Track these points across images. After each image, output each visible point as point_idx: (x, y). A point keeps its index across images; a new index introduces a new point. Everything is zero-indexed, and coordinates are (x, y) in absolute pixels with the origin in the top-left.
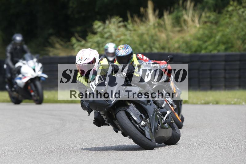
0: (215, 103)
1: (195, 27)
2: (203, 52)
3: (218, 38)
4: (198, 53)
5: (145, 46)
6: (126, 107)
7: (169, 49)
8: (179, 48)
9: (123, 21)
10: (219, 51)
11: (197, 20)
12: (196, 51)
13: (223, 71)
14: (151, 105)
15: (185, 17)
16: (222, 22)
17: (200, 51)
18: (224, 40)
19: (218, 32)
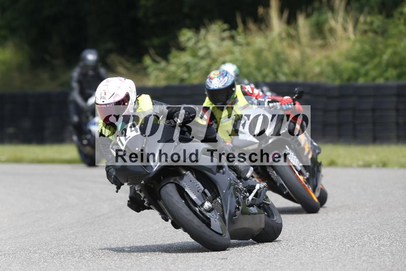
0: (381, 165)
1: (349, 39)
2: (361, 81)
3: (386, 57)
4: (352, 83)
5: (265, 71)
6: (178, 178)
7: (305, 75)
8: (321, 74)
9: (230, 29)
10: (387, 79)
11: (350, 28)
12: (349, 79)
13: (394, 113)
14: (224, 173)
15: (332, 23)
16: (393, 31)
17: (357, 79)
18: (397, 60)
19: (387, 46)
